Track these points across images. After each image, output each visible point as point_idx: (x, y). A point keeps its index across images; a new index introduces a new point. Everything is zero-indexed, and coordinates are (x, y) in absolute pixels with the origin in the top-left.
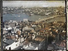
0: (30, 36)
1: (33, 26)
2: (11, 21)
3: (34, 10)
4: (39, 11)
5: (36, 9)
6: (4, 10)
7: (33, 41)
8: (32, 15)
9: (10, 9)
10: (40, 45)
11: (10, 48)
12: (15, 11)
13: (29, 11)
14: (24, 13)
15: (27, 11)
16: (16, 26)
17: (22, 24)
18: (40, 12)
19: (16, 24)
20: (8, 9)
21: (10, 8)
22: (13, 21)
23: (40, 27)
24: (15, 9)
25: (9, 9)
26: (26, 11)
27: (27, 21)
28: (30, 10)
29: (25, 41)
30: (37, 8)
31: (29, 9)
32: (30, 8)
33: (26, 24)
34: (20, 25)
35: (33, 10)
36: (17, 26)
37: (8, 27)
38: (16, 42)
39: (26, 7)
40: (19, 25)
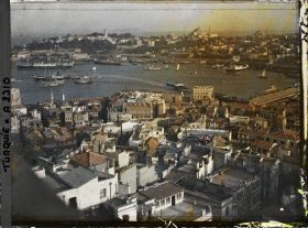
0: (190, 162)
1: (233, 119)
2: (139, 94)
3: (252, 45)
4: (275, 53)
5: (263, 43)
6: (118, 47)
7: (201, 184)
8: (237, 68)
9: (143, 42)
10: (230, 206)
11: (73, 200)
12: (163, 51)
13: (228, 50)
14: (203, 62)
15: (219, 51)
16: (156, 115)
17: (187, 111)
18: (278, 56)
19: (156, 108)
20: (135, 43)
21: (141, 38)
22: (145, 97)
23: (265, 126)
24: (166, 43)
25: (140, 43)
26: (211, 50)
27: (210, 95)
28: (231, 49)
29: (161, 180)
30: (268, 37)
31: (229, 41)
32: (231, 38)
33: (204, 111)
34: (178, 112)
35: (246, 47)
36: (164, 116)
37: (123, 122)
38: (100, 179)
39: (213, 36)
40: (171, 112)
